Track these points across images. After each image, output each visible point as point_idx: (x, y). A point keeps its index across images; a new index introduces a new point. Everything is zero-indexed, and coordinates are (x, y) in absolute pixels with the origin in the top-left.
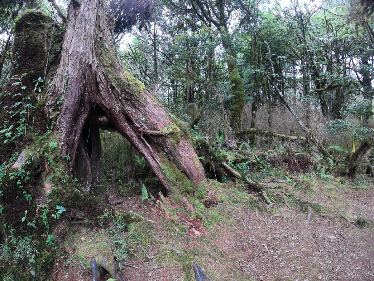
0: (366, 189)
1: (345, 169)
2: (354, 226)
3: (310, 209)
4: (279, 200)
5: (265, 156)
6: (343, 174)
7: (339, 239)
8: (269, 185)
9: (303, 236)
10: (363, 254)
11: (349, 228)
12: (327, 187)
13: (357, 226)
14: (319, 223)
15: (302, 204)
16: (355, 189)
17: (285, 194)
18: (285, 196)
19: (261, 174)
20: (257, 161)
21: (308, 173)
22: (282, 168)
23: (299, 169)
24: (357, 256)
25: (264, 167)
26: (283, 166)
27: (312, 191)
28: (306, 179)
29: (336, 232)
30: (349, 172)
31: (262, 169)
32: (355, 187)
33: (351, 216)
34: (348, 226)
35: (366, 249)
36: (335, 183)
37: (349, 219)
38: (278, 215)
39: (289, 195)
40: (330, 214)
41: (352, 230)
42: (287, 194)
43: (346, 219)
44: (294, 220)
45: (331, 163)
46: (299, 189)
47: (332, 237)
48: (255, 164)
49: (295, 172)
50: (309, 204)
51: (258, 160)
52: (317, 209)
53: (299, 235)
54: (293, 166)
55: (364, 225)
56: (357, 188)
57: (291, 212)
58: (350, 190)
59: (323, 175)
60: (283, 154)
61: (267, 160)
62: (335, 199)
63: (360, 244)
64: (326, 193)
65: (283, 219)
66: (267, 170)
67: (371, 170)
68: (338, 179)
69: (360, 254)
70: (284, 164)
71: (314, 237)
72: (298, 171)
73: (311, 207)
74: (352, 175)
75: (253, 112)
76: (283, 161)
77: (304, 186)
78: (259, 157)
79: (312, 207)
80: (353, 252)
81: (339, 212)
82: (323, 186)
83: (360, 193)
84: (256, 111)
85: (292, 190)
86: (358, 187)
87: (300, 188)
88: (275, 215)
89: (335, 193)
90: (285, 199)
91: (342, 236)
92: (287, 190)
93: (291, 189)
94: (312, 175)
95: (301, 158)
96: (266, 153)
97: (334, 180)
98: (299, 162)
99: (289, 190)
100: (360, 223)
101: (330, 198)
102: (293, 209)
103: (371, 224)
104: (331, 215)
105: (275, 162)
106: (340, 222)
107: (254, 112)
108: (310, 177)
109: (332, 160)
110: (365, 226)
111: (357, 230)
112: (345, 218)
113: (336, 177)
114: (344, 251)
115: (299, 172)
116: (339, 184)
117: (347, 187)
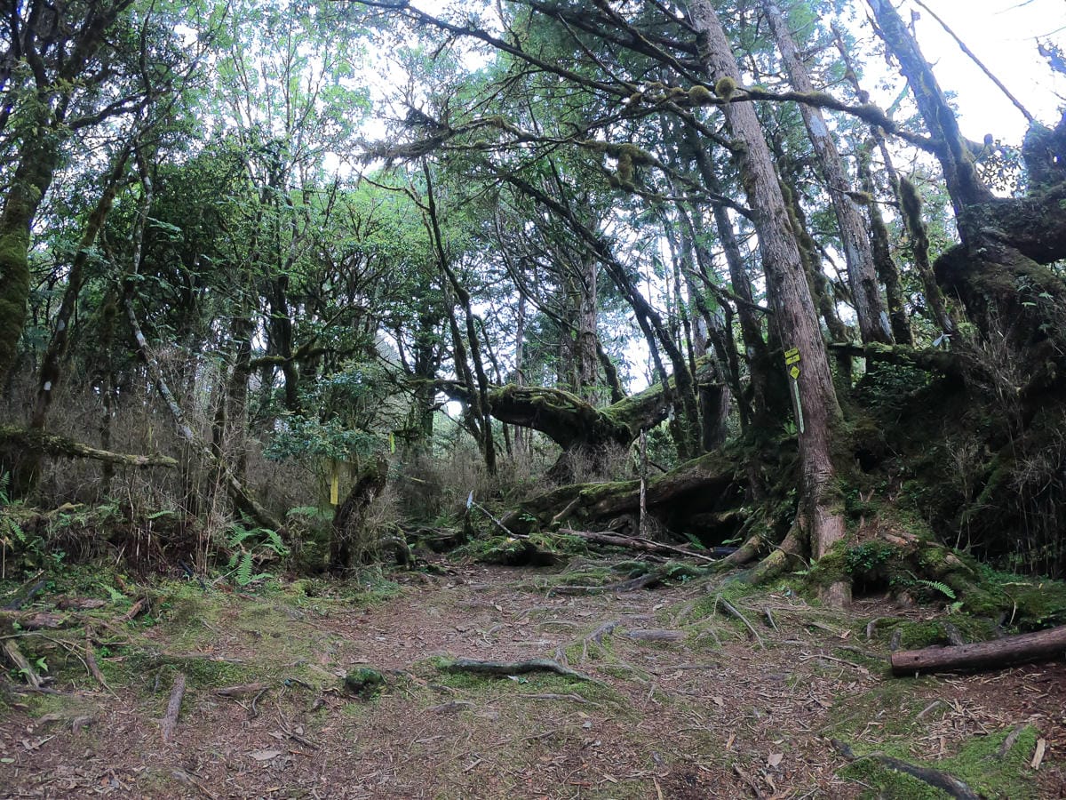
0: (385, 599)
1: (319, 556)
2: (338, 702)
3: (181, 681)
4: (72, 664)
5: (46, 522)
6: (316, 571)
7: (291, 753)
8: (38, 617)
9: (144, 775)
10: (386, 778)
11: (323, 712)
12: (253, 607)
13: (349, 699)
14: (214, 720)
15: (153, 667)
16: (352, 603)
17: (95, 643)
18: (91, 650)
19: (27, 586)
20: (17, 543)
21: (195, 576)
22: (106, 563)
23: (165, 565)
24: (366, 788)
25: (40, 563)
26: (109, 558)
27: (196, 623)
28: (185, 592)
29: (278, 735)
30: (331, 561)
31: (31, 569)
32: (353, 598)
33: (324, 672)
34: (315, 704)
35: (395, 757)
36: (287, 596)
37: (318, 683)
38: (55, 716)
39: (107, 646)
40: (250, 683)
41: (336, 715)
42: (100, 641)
43: (306, 686)
44: (118, 725)
45: (271, 542)
46: (156, 624)
47: (262, 756)
48: (9, 550)
49: (152, 576)
50: (175, 663)
51: (22, 537)
52: (201, 674)
53: (129, 772)
54: (144, 554)
55: (374, 690)
56: (357, 601)
57: (111, 699)
58: (337, 609)
59: (244, 576)
60: (110, 518)
61: (53, 536)
62: (276, 635)
63: (370, 748)
64: (246, 626)
65: (71, 728)
66: (51, 572)
67: (408, 554)
68: (298, 586)
69: (376, 780)
70: (111, 551)
71: (190, 770)
72: (162, 574)
73: (184, 671)
74: (341, 570)
75: (43, 384)
76: (110, 540)
77: (172, 613)
78: (24, 528)
79: (189, 672)
80: (348, 782)
81: (282, 669)
82: (243, 609)
83: (367, 612)
84: (54, 384)
85: (124, 626)
86: (360, 596)
87: (157, 620)
88: (45, 718)
89: (278, 618)
90: (92, 659)
91: (301, 742)
92: (104, 627)
93: (118, 625)
94: (207, 582)
95: (170, 531)
96: (51, 514)
97: (284, 589)
98: (163, 542)
99: (112, 628)
100: (360, 688)
101: (259, 635)
102: (119, 691)
103: (399, 681)
104: (256, 685)
105: (78, 545)
106: (291, 699)
107: (48, 386)
108: (203, 586)
109: (278, 533)
110: (379, 692)
111: (355, 711)
112: (302, 685)
113: (291, 580)
114: (316, 786)
115: (165, 574)
116: (301, 598)
117: (328, 600)
